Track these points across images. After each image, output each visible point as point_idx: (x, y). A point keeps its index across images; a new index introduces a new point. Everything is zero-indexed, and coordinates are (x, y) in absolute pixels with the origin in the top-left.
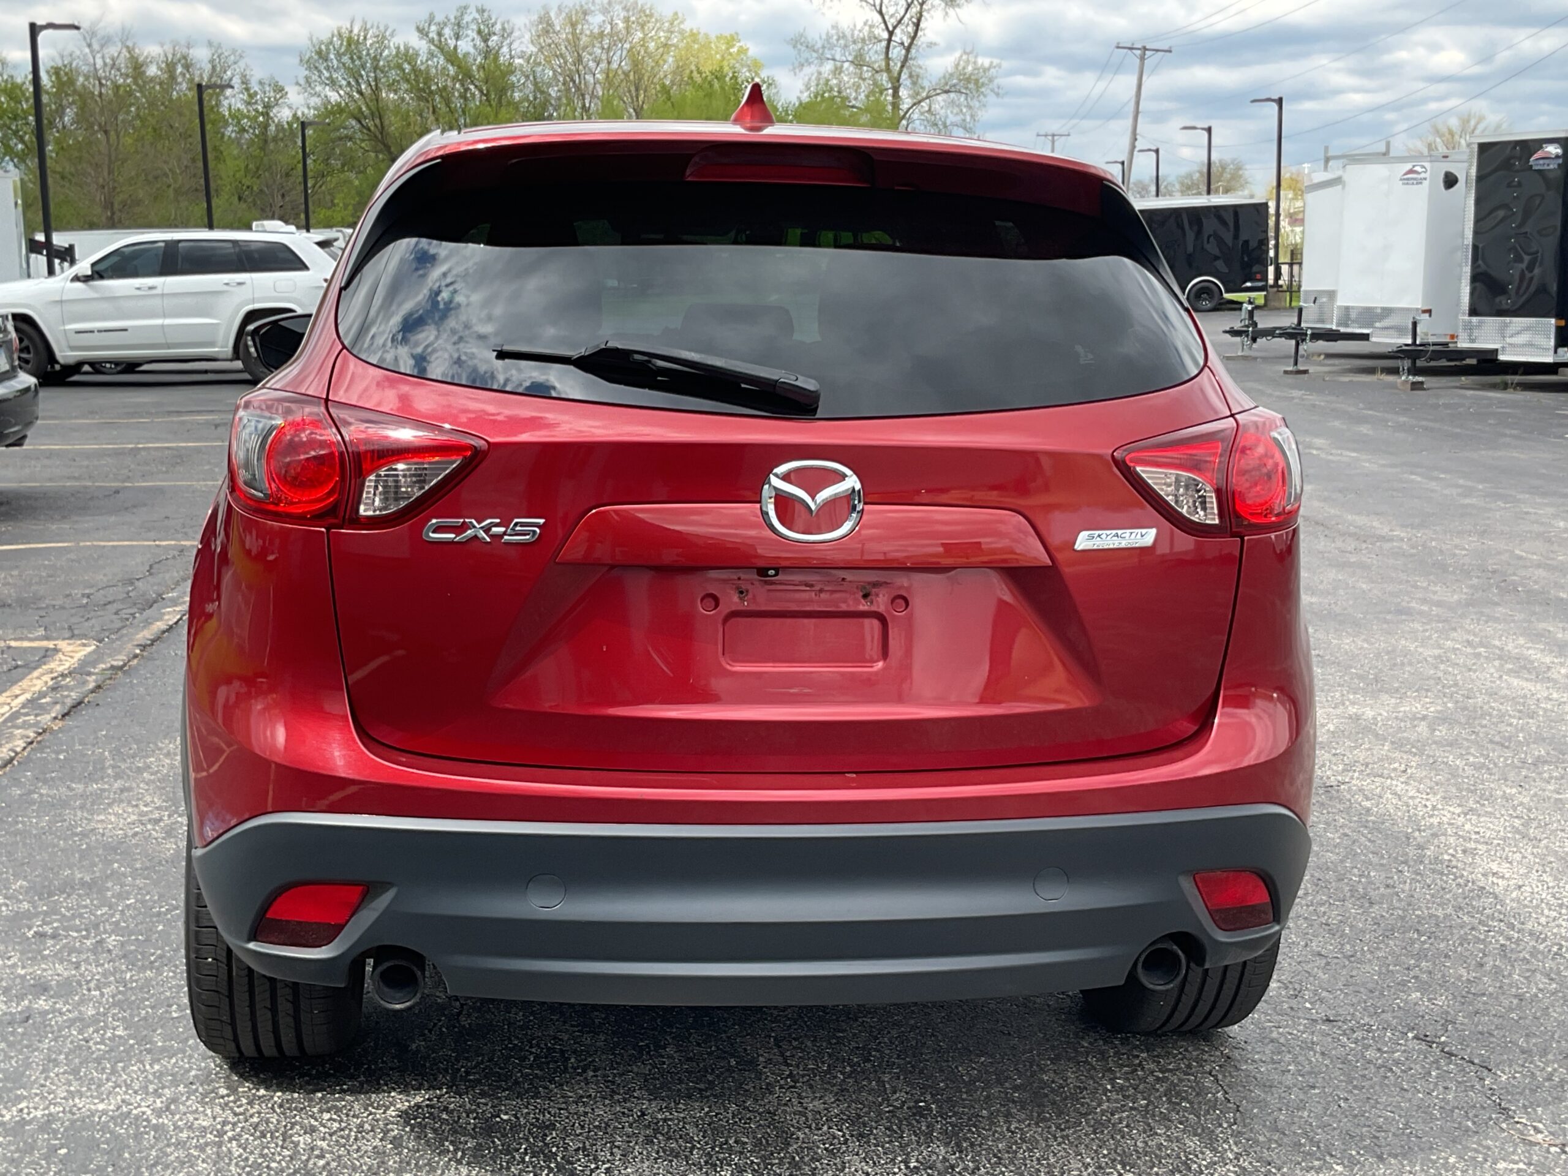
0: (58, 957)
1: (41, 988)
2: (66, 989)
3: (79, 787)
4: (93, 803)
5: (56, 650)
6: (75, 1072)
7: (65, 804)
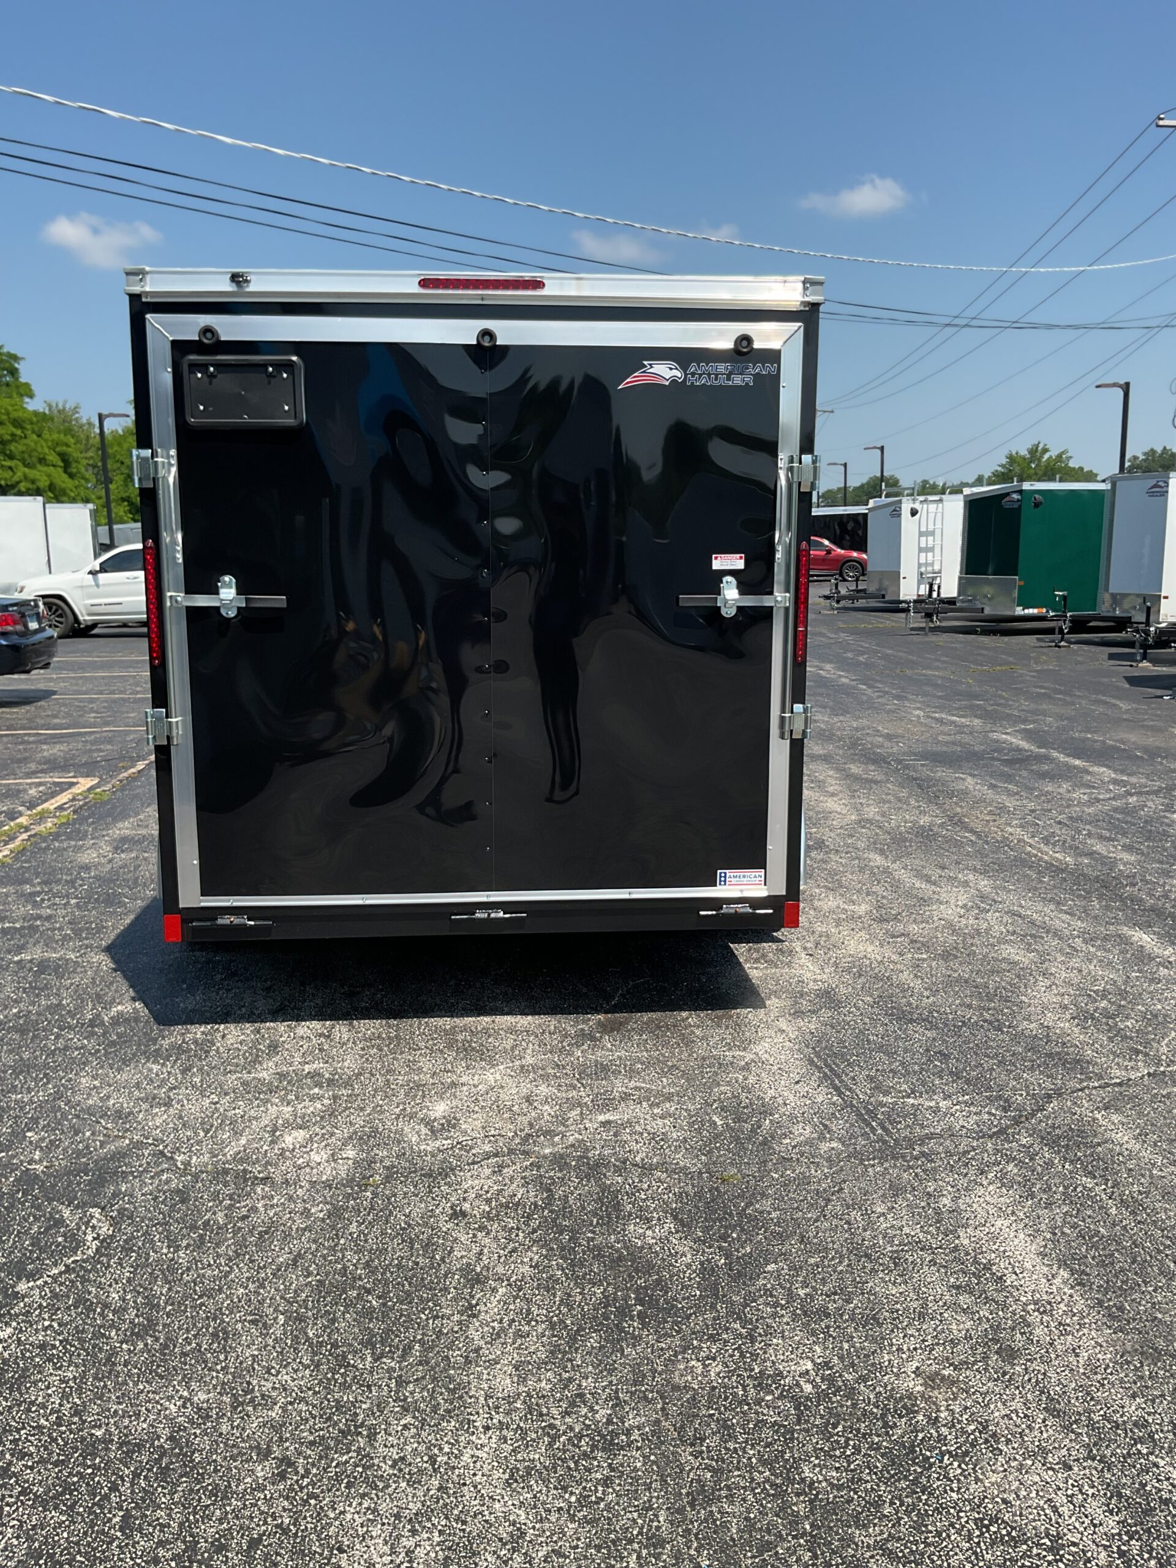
0: (48, 907)
1: (39, 917)
2: (49, 918)
3: (73, 843)
4: (78, 849)
5: (77, 783)
6: (47, 945)
7: (65, 849)
